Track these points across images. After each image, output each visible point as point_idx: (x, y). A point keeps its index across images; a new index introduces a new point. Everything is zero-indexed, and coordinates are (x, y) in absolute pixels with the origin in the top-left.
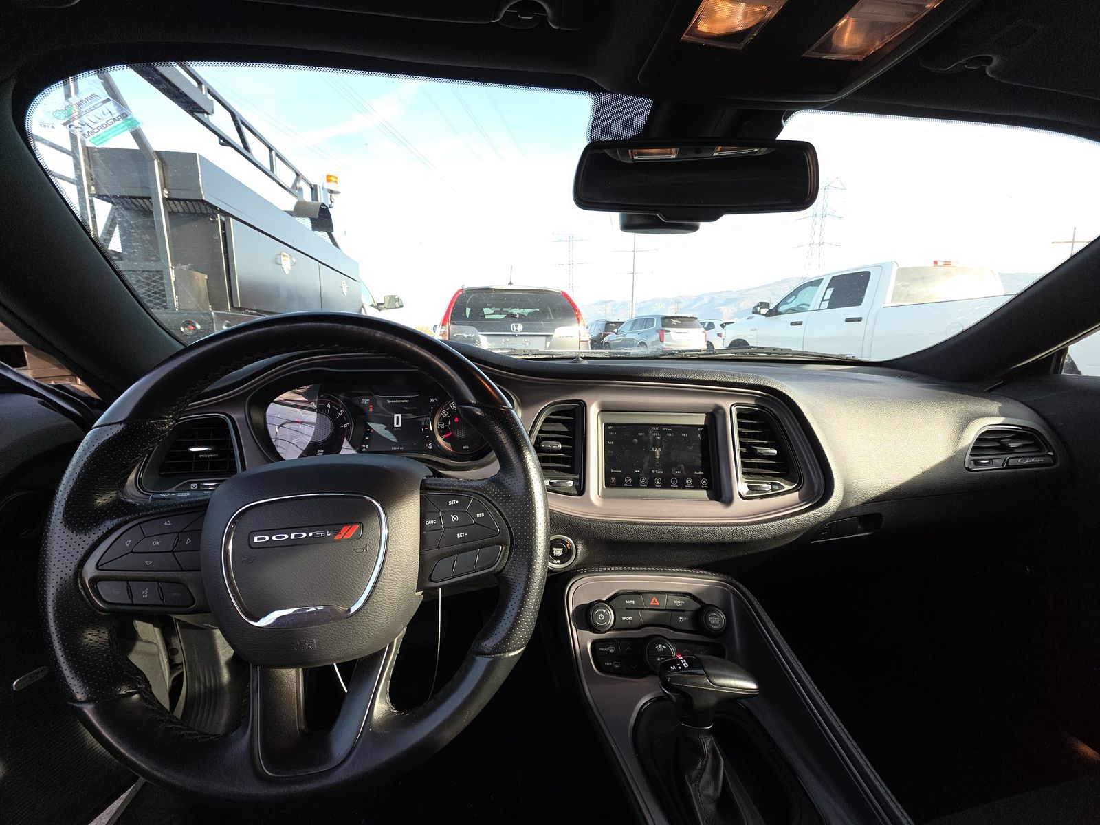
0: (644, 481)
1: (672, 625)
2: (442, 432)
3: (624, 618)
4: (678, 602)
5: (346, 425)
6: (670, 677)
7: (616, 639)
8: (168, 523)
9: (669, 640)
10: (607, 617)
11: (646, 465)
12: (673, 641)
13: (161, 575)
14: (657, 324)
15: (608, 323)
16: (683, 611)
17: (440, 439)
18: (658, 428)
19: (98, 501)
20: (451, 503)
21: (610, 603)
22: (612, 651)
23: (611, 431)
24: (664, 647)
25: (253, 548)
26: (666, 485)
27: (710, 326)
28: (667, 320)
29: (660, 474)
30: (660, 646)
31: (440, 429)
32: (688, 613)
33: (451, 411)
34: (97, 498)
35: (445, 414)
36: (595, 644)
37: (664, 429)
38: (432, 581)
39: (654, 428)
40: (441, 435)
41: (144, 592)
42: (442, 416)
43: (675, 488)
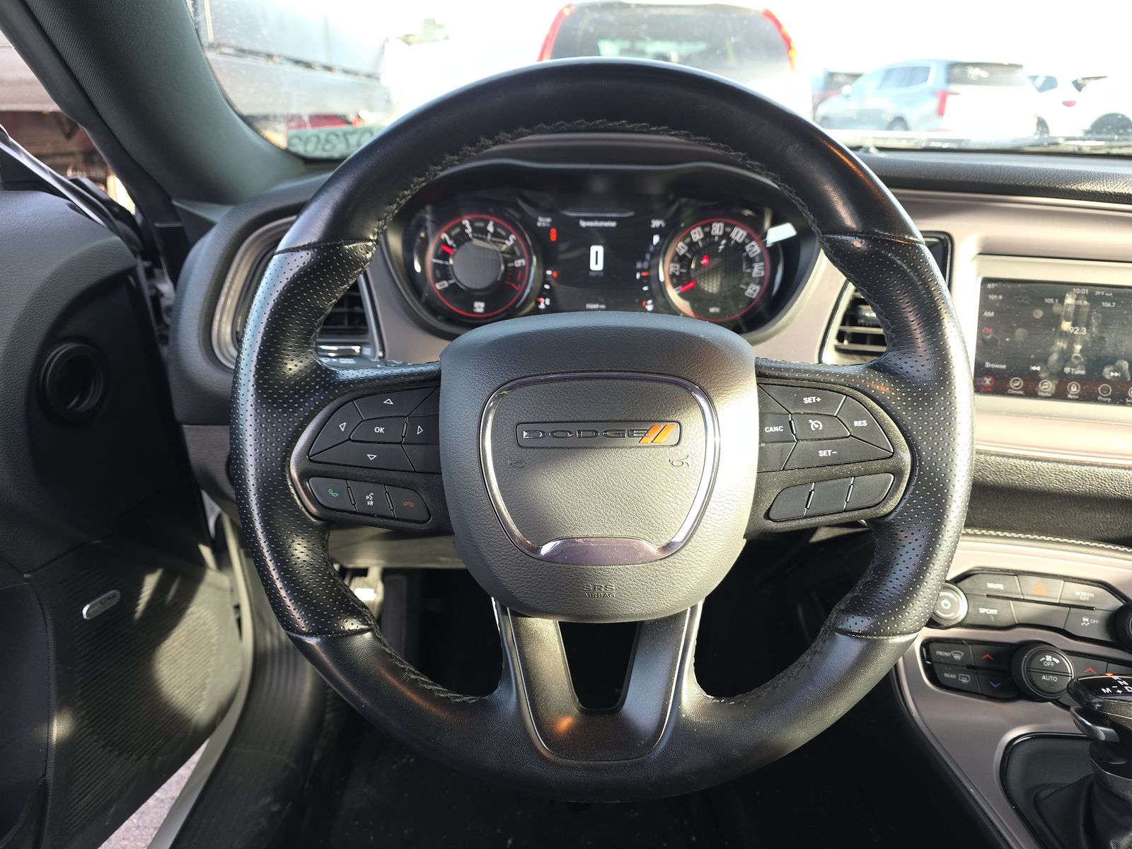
0: (1048, 386)
1: (1067, 629)
2: (677, 280)
3: (982, 611)
4: (1083, 593)
5: (519, 263)
6: (1099, 703)
7: (965, 640)
8: (388, 402)
9: (1064, 651)
10: (955, 605)
11: (1054, 357)
12: (1070, 653)
13: (386, 474)
14: (936, 78)
15: (831, 75)
16: (1091, 608)
17: (673, 294)
18: (1086, 291)
19: (289, 366)
20: (807, 400)
21: (959, 584)
22: (957, 657)
23: (994, 291)
24: (1055, 659)
25: (522, 447)
26: (1088, 396)
27: (1050, 83)
28: (957, 71)
29: (1080, 375)
30: (1049, 658)
31: (673, 276)
32: (1099, 613)
33: (692, 245)
34: (285, 361)
35: (681, 247)
36: (927, 644)
37: (1098, 293)
38: (770, 519)
39: (1077, 290)
40: (675, 286)
41: (367, 498)
42: (677, 254)
43: (1106, 403)
